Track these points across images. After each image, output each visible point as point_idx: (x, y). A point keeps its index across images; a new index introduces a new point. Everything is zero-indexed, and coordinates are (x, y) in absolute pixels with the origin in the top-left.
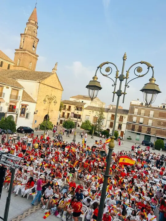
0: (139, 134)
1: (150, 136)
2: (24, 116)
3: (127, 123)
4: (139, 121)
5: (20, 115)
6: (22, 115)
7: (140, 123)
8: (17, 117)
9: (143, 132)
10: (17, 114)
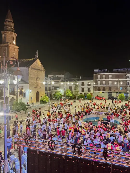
0: (104, 93)
1: (112, 93)
2: (22, 95)
3: (94, 86)
4: (102, 84)
5: (19, 96)
6: (21, 95)
7: (103, 85)
8: (17, 98)
9: (106, 91)
10: (17, 96)
